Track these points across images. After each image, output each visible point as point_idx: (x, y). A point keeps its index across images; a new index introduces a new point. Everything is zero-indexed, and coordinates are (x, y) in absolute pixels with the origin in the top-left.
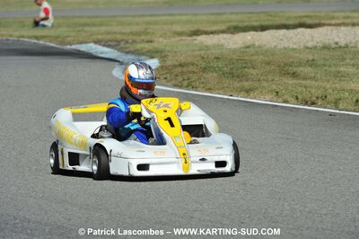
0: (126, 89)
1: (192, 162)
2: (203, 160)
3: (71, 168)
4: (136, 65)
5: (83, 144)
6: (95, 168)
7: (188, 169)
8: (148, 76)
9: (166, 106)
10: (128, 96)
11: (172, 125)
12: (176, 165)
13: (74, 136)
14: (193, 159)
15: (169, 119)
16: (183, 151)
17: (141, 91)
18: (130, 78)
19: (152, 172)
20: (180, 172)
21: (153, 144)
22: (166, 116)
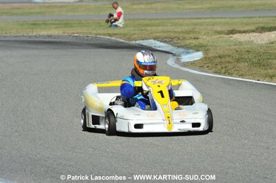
0: (135, 70)
1: (174, 123)
2: (183, 121)
3: (93, 126)
4: (142, 53)
5: (100, 109)
6: (107, 126)
7: (171, 128)
8: (151, 61)
9: (160, 82)
10: (136, 75)
11: (163, 96)
12: (162, 125)
13: (96, 104)
14: (175, 121)
15: (161, 92)
16: (168, 115)
17: (146, 71)
18: (138, 62)
19: (145, 130)
20: (166, 130)
21: (148, 110)
22: (159, 89)
